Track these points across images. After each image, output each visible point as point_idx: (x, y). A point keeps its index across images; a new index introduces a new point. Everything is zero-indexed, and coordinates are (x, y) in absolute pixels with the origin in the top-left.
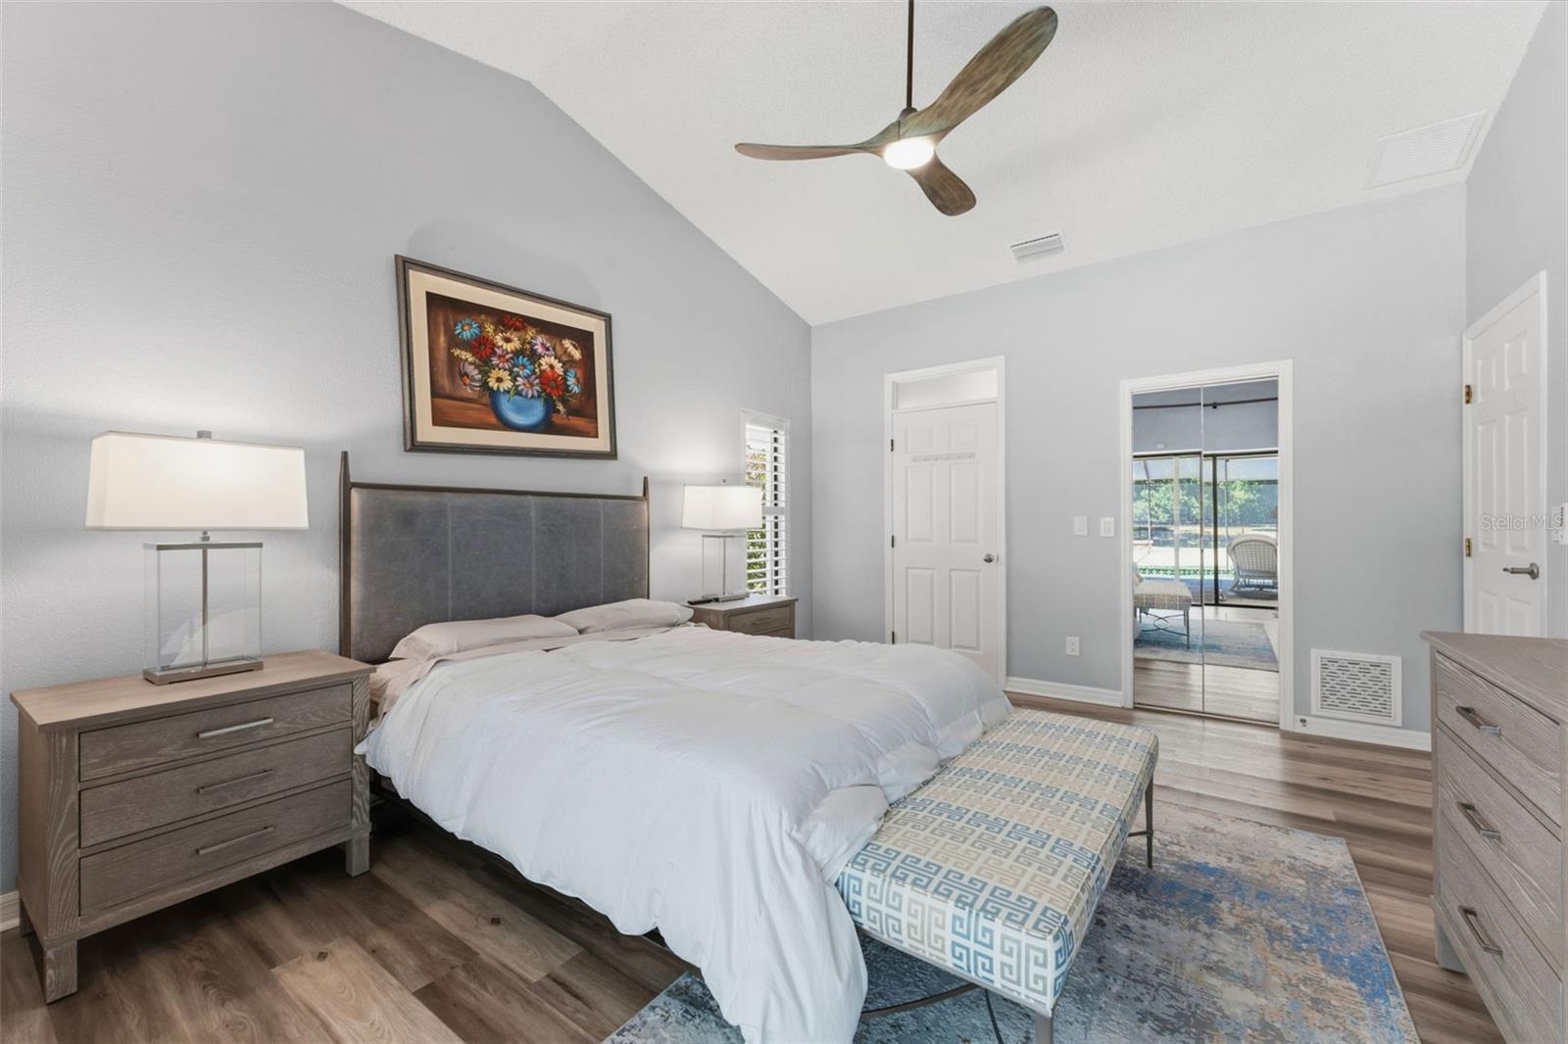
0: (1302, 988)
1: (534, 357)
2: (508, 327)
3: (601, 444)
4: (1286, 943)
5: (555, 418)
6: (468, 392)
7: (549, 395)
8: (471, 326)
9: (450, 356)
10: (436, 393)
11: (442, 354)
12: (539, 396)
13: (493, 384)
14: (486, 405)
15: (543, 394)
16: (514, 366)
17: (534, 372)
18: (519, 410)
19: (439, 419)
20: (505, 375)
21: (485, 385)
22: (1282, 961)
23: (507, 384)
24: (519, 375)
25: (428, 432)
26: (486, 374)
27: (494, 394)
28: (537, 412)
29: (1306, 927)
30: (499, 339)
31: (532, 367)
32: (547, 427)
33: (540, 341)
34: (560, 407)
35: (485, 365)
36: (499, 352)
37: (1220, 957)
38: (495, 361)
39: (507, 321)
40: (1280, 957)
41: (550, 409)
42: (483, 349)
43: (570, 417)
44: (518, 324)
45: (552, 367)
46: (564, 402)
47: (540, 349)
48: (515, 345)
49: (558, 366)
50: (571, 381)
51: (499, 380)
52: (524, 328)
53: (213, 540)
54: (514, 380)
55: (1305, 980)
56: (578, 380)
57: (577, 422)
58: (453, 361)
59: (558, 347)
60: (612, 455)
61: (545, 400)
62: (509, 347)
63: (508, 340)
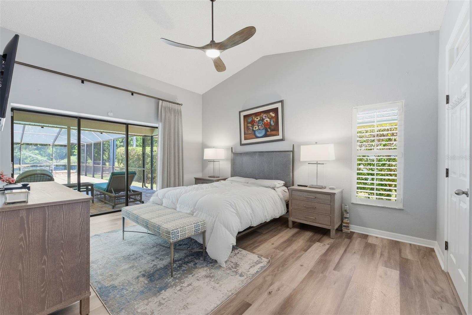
0: (116, 277)
1: (263, 120)
2: (257, 116)
3: (280, 137)
4: (126, 284)
5: (268, 133)
6: (250, 132)
7: (266, 128)
8: (250, 119)
9: (247, 126)
10: (245, 134)
11: (246, 126)
12: (264, 129)
13: (254, 129)
14: (253, 134)
15: (265, 128)
16: (258, 124)
17: (263, 124)
18: (259, 133)
19: (245, 139)
20: (257, 126)
21: (253, 130)
22: (123, 279)
23: (257, 128)
24: (259, 125)
25: (244, 142)
26: (253, 127)
27: (254, 131)
28: (263, 132)
29: (125, 293)
30: (256, 119)
31: (262, 123)
32: (266, 136)
33: (264, 116)
34: (269, 130)
35: (253, 126)
36: (255, 122)
37: (134, 270)
38: (255, 124)
39: (257, 114)
40: (124, 280)
41: (266, 131)
42: (253, 122)
43: (271, 132)
44: (259, 114)
45: (267, 121)
46: (270, 128)
47: (264, 118)
48: (259, 119)
49: (269, 120)
50: (272, 123)
51: (256, 128)
52: (261, 114)
53: (214, 161)
54: (258, 127)
55: (116, 279)
56: (274, 122)
57: (273, 133)
58: (248, 127)
59: (269, 116)
60: (282, 140)
61: (265, 130)
62: (257, 120)
63: (257, 119)
